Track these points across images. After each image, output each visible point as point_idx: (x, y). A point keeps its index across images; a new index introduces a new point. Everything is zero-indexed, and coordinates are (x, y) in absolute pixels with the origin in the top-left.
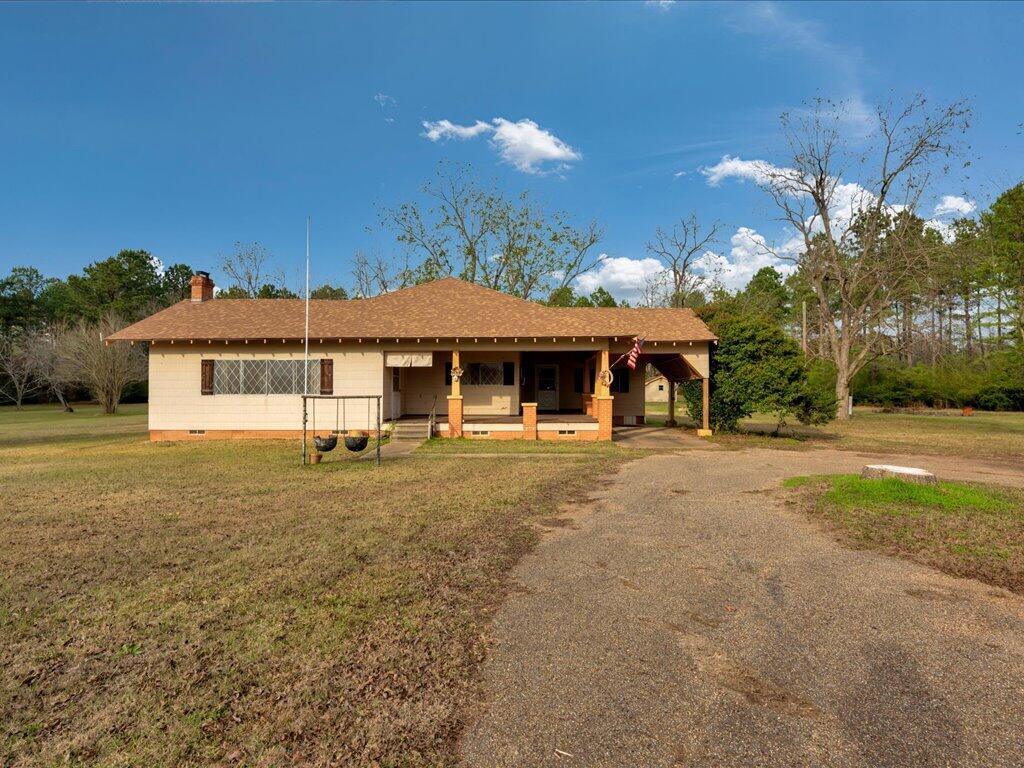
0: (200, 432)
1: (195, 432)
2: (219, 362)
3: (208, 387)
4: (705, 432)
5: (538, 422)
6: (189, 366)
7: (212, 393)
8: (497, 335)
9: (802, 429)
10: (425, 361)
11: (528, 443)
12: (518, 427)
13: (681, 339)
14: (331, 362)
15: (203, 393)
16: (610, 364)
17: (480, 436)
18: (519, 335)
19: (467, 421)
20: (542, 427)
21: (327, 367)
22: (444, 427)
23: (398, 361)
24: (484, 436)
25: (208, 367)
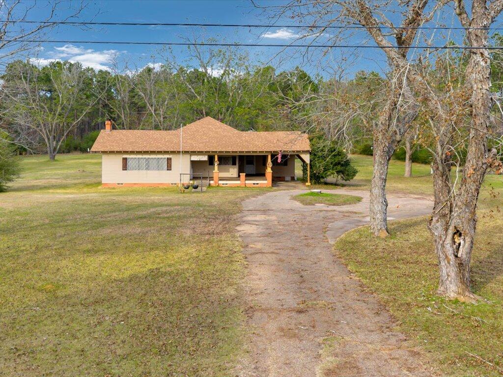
0: (121, 184)
1: (119, 184)
2: (129, 158)
3: (125, 168)
4: (308, 184)
5: (246, 180)
6: (118, 160)
7: (126, 170)
8: (231, 150)
9: (344, 182)
10: (205, 158)
11: (242, 187)
12: (238, 182)
13: (298, 150)
14: (170, 159)
15: (123, 170)
16: (271, 159)
17: (225, 185)
18: (239, 150)
19: (220, 180)
20: (247, 182)
21: (169, 160)
22: (212, 182)
23: (195, 158)
24: (226, 185)
25: (125, 160)
